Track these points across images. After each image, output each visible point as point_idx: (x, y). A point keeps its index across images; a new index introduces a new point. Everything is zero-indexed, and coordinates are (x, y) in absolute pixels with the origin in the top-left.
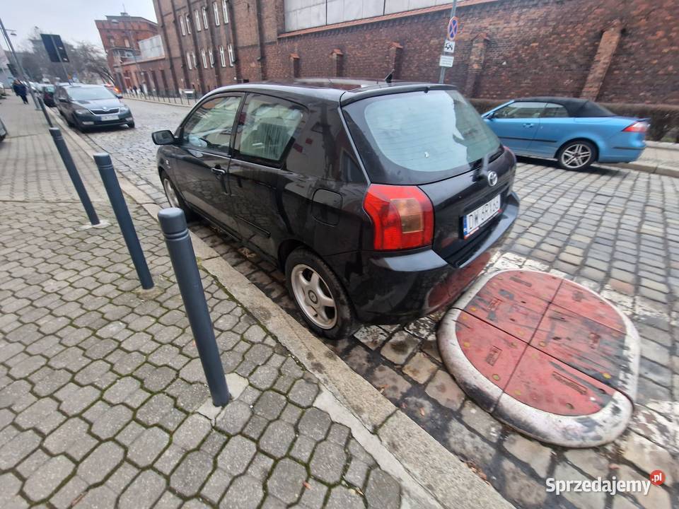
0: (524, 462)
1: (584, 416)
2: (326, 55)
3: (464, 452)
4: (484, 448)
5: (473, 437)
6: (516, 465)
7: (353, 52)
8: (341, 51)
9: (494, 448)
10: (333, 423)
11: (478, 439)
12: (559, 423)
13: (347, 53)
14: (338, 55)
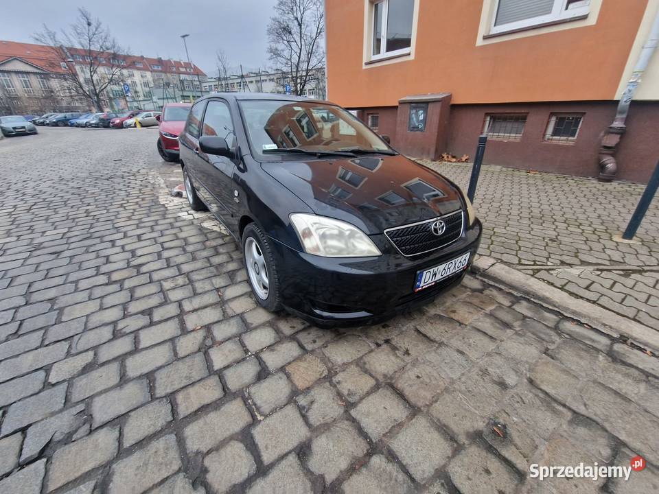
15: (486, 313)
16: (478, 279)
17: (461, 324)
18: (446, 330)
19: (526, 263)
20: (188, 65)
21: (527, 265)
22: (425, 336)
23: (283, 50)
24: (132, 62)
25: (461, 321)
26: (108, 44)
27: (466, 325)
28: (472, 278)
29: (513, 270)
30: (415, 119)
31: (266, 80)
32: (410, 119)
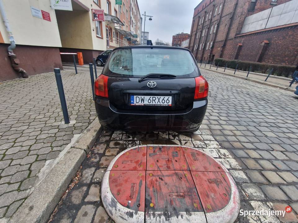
0: (88, 192)
1: (116, 201)
2: (259, 43)
3: (83, 175)
4: (88, 179)
5: (91, 175)
6: (86, 191)
7: (277, 42)
8: (269, 41)
9: (90, 182)
10: (70, 140)
11: (91, 176)
12: (106, 193)
13: (272, 42)
14: (265, 43)
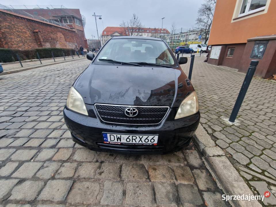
15: (175, 184)
16: (202, 159)
17: (149, 178)
18: (135, 176)
19: (253, 169)
20: (164, 30)
21: (253, 170)
22: (121, 171)
23: (204, 19)
24: (145, 30)
25: (150, 177)
26: (138, 25)
27: (150, 181)
28: (198, 157)
29: (233, 167)
30: (256, 51)
31: (191, 34)
32: (253, 51)
